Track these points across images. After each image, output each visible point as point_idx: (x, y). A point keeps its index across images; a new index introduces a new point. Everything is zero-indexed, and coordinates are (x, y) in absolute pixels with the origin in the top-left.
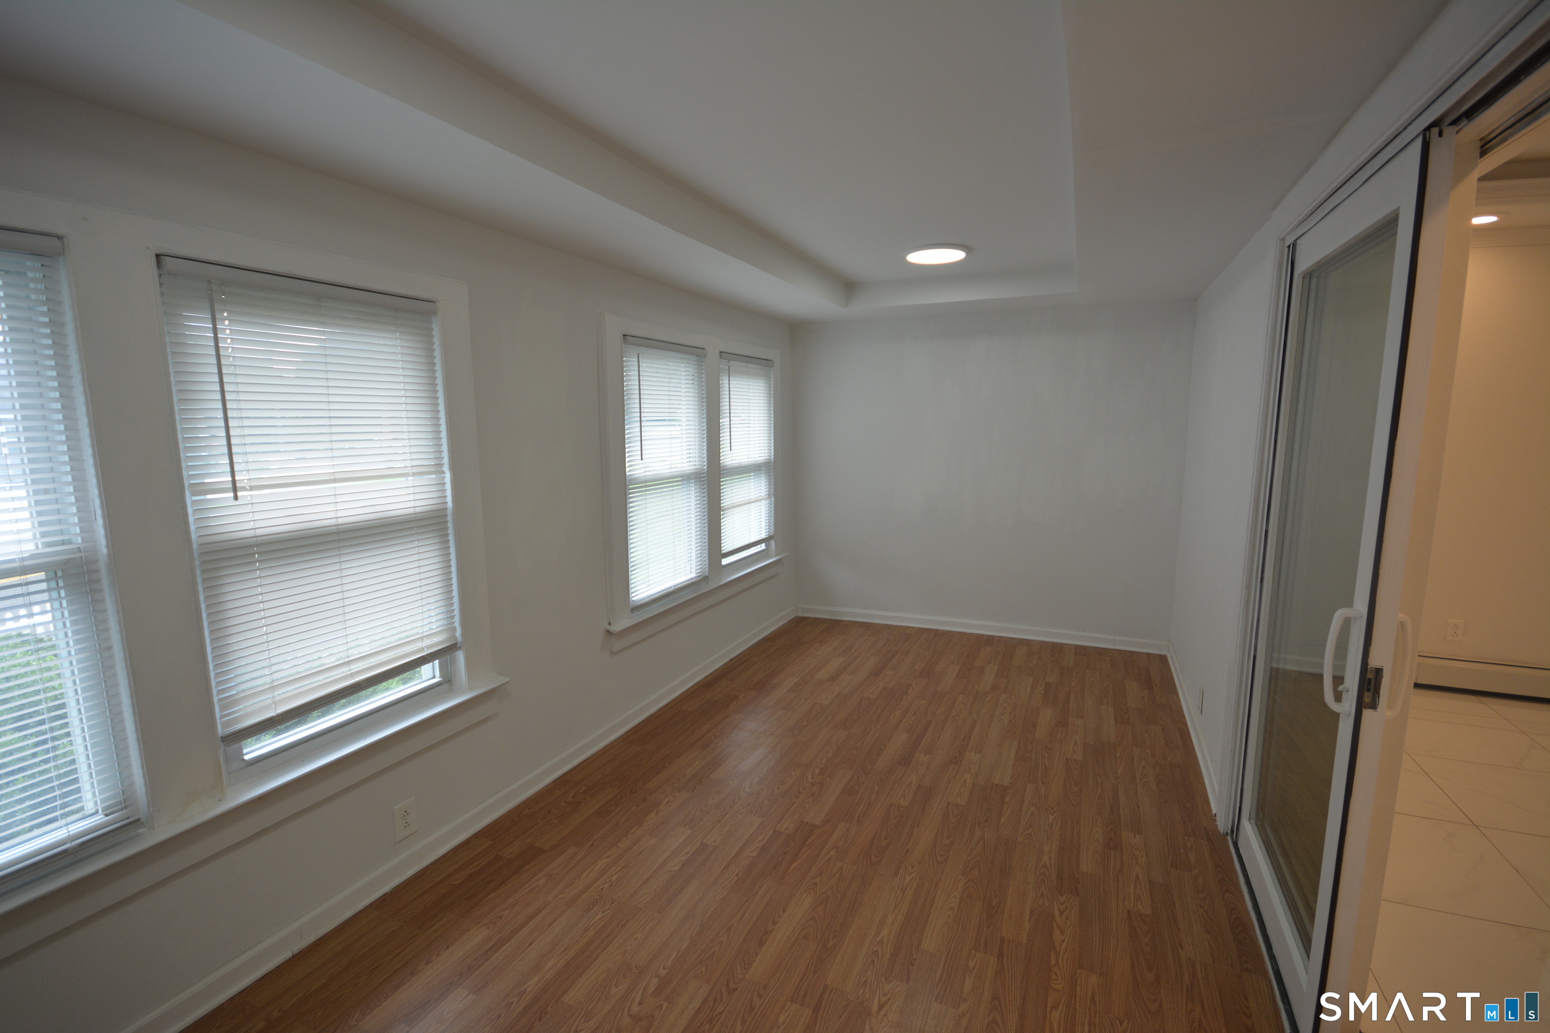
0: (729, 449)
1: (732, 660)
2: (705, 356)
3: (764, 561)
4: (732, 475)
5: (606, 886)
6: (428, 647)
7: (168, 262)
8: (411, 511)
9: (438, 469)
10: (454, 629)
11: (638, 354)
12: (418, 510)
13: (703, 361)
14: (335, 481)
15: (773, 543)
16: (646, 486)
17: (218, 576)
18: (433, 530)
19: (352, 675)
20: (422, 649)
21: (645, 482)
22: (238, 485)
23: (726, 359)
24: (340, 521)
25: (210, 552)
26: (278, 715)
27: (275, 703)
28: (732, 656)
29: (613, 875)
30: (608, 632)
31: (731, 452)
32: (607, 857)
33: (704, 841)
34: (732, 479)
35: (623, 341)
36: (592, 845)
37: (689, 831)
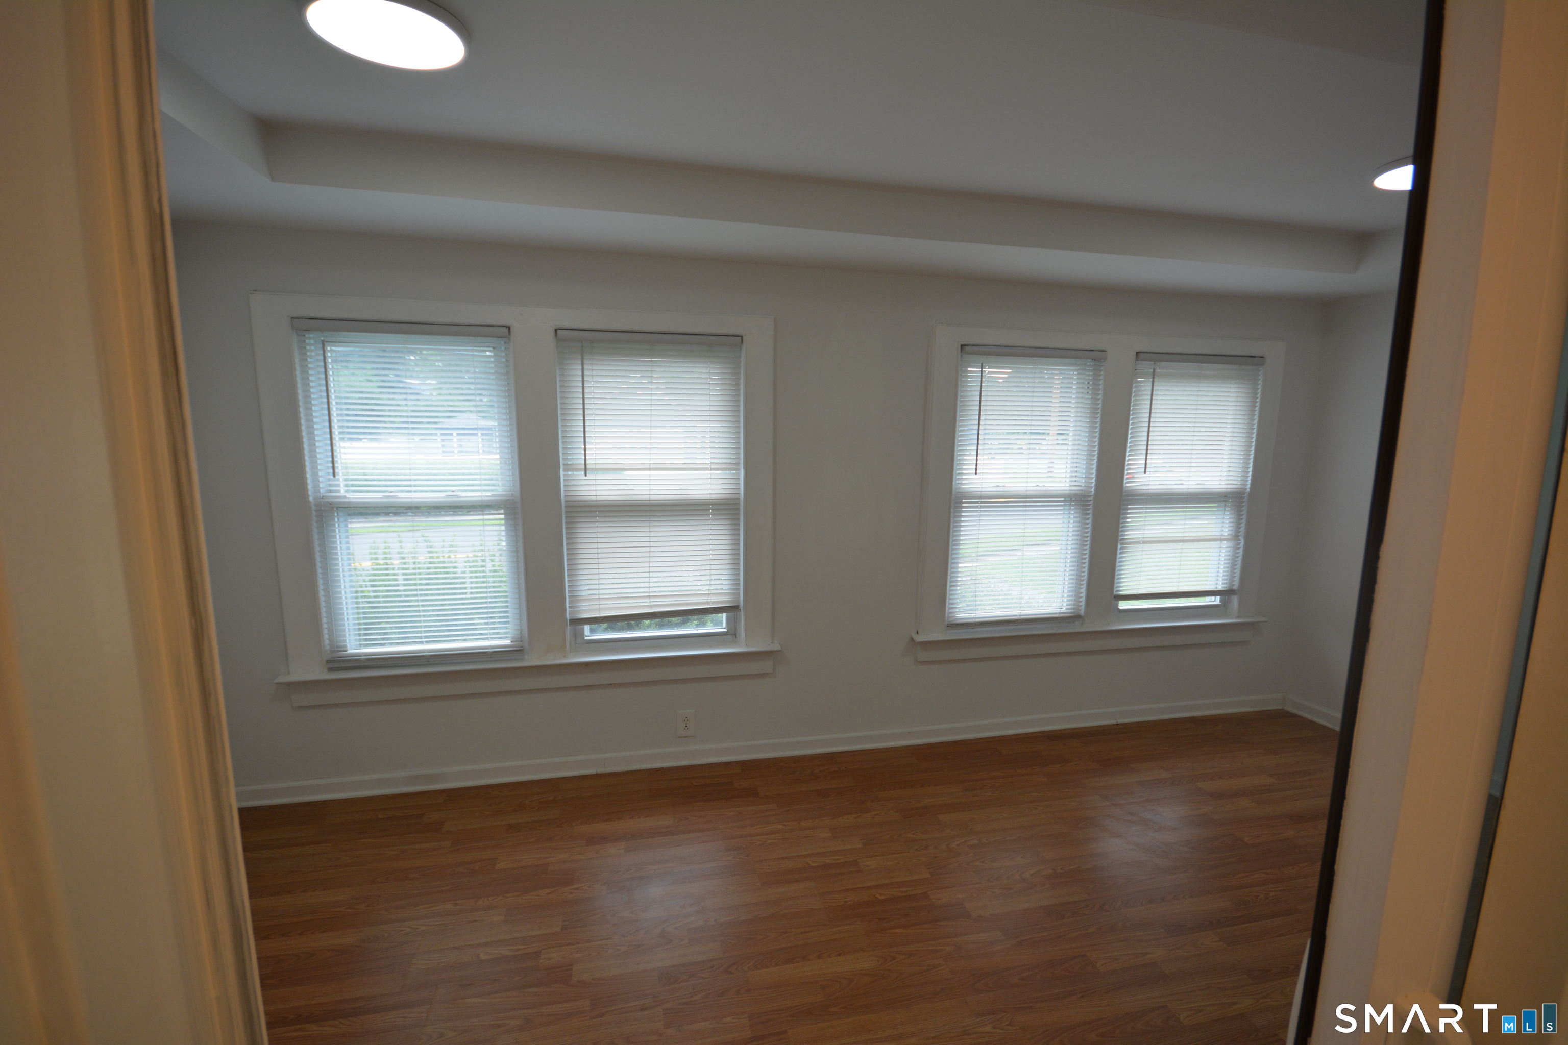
0: (1143, 471)
1: (1118, 724)
2: (1105, 359)
3: (1212, 619)
4: (1147, 503)
5: (759, 843)
6: (714, 603)
7: (559, 332)
8: (708, 497)
9: (735, 467)
10: (738, 594)
11: (982, 364)
12: (713, 497)
13: (1102, 366)
14: (650, 469)
15: (1235, 600)
16: (982, 502)
17: (573, 522)
18: (729, 514)
19: (651, 606)
20: (708, 603)
21: (981, 497)
22: (587, 467)
23: (1151, 361)
24: (653, 498)
25: (571, 506)
26: (600, 617)
27: (600, 609)
28: (1120, 721)
29: (771, 839)
30: (912, 639)
31: (1145, 475)
32: (785, 825)
33: (858, 860)
34: (1147, 508)
35: (960, 351)
36: (788, 811)
37: (860, 845)
